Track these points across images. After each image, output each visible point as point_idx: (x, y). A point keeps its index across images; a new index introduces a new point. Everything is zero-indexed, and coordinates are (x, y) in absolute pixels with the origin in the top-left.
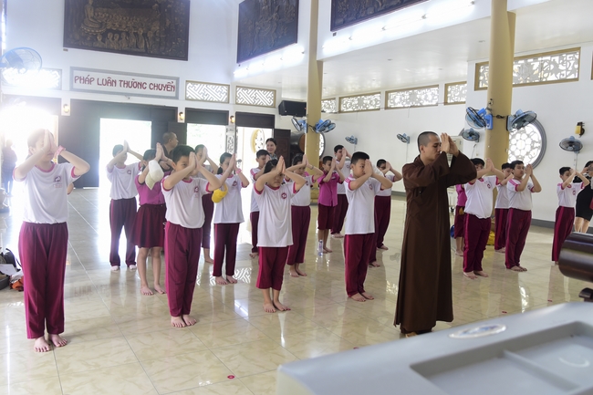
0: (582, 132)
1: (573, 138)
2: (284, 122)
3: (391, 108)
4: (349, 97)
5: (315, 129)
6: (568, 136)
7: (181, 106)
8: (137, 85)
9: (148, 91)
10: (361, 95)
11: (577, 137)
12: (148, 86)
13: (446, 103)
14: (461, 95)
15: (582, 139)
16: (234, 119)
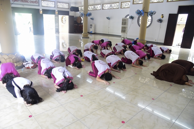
0: (163, 17)
1: (160, 19)
2: (72, 13)
3: (104, 9)
4: (91, 6)
5: (86, 15)
6: (159, 18)
7: (41, 8)
8: (26, 1)
9: (29, 4)
10: (94, 5)
11: (161, 19)
12: (29, 2)
13: (121, 8)
14: (126, 6)
15: (163, 19)
16: (57, 13)
